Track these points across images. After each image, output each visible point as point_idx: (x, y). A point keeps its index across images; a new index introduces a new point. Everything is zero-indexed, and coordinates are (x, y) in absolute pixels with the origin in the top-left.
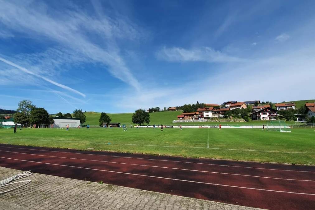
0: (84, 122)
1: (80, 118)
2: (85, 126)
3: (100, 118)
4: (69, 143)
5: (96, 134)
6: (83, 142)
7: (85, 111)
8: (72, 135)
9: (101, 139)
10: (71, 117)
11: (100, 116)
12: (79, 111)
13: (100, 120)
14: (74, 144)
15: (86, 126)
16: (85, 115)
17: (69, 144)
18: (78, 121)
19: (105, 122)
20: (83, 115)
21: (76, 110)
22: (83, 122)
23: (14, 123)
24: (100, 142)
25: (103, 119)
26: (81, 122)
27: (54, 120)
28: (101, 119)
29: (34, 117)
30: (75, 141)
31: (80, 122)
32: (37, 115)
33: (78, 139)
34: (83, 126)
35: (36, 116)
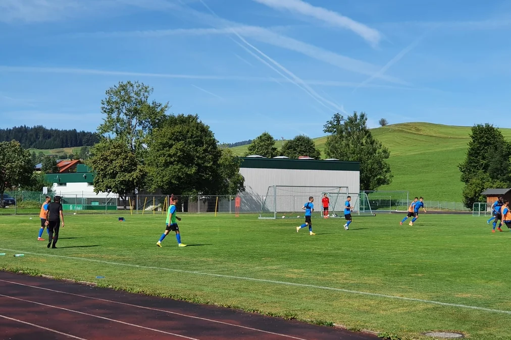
0: (381, 182)
1: (360, 160)
2: (385, 204)
3: (463, 159)
4: (331, 297)
5: (458, 252)
6: (397, 296)
7: (383, 123)
8: (336, 256)
9: (491, 284)
10: (317, 158)
11: (465, 145)
12: (352, 121)
13: (469, 170)
14: (356, 303)
15: (393, 203)
16: (386, 145)
17: (334, 303)
18: (351, 179)
19: (498, 183)
20: (372, 143)
21: (338, 118)
22: (373, 181)
23: (92, 188)
24: (487, 304)
25: (486, 168)
26: (366, 185)
27: (243, 172)
28: (470, 162)
29: (162, 160)
30: (358, 286)
31: (361, 181)
32: (172, 151)
33: (370, 280)
34: (375, 205)
35: (170, 156)
